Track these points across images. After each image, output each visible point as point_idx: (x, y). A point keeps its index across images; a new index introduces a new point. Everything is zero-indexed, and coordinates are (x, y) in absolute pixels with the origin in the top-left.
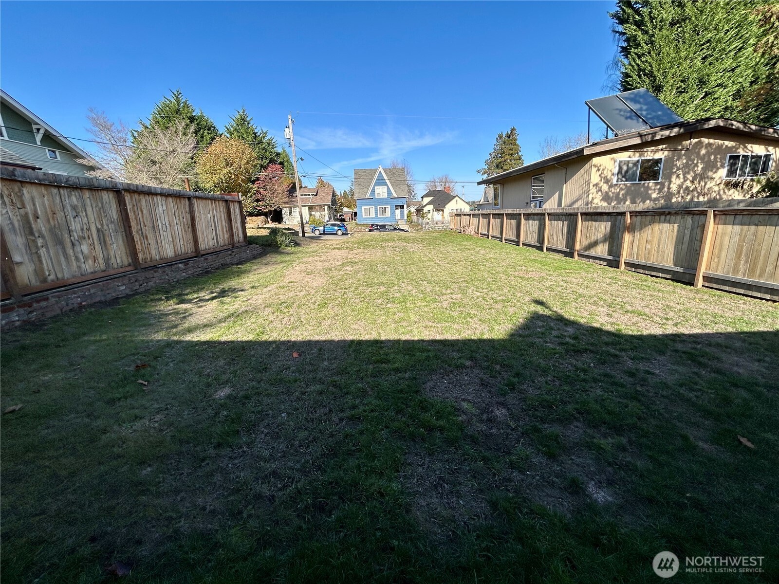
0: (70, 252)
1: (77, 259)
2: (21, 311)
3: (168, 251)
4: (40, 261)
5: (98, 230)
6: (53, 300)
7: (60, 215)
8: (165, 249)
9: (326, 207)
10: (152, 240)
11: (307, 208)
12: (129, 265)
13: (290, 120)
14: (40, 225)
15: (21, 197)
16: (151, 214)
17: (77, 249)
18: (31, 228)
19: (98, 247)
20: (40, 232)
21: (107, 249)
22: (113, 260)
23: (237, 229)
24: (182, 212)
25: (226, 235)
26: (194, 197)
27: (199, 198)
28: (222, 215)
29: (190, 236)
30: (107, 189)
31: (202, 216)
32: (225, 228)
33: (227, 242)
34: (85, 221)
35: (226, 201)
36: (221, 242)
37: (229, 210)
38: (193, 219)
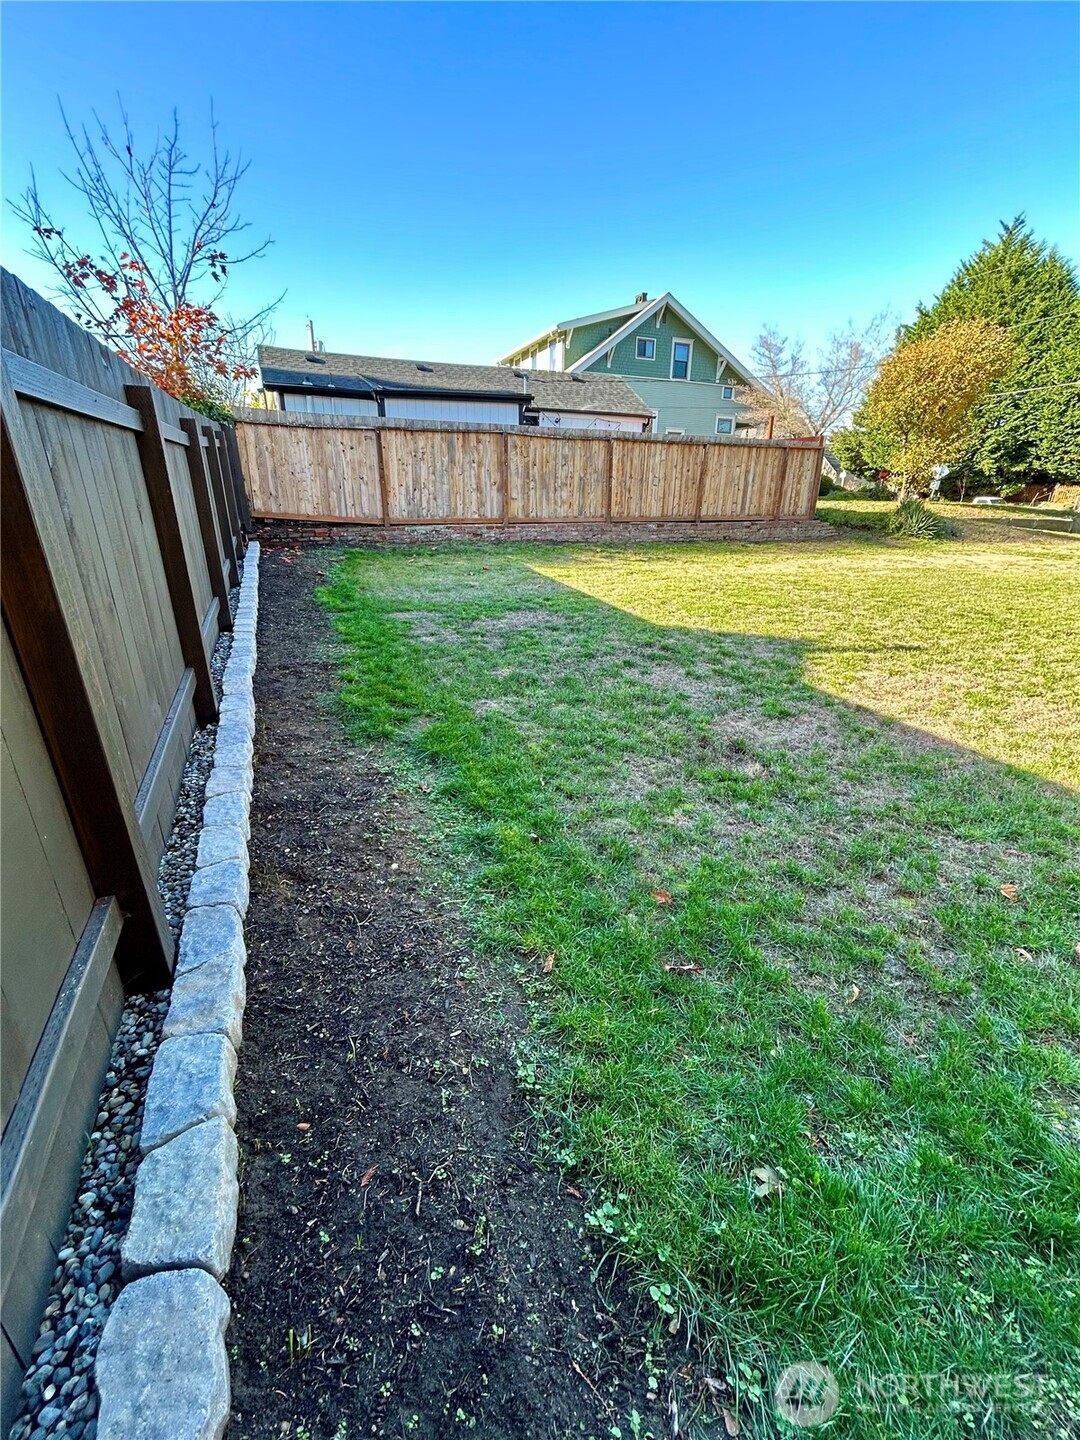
0: (551, 495)
1: (556, 503)
2: (498, 531)
3: (654, 508)
4: (528, 500)
5: (581, 479)
6: (518, 529)
7: (552, 463)
8: (650, 505)
10: (635, 495)
12: (602, 516)
14: (535, 472)
15: (528, 448)
16: (642, 465)
17: (558, 493)
18: (528, 473)
19: (576, 495)
20: (534, 476)
21: (584, 497)
22: (587, 509)
23: (798, 494)
24: (688, 464)
25: (766, 500)
26: (715, 444)
27: (725, 445)
28: (769, 469)
29: (693, 494)
30: (599, 439)
31: (724, 469)
32: (767, 489)
33: (764, 511)
34: (571, 469)
35: (784, 449)
36: (751, 509)
37: (785, 463)
38: (703, 473)
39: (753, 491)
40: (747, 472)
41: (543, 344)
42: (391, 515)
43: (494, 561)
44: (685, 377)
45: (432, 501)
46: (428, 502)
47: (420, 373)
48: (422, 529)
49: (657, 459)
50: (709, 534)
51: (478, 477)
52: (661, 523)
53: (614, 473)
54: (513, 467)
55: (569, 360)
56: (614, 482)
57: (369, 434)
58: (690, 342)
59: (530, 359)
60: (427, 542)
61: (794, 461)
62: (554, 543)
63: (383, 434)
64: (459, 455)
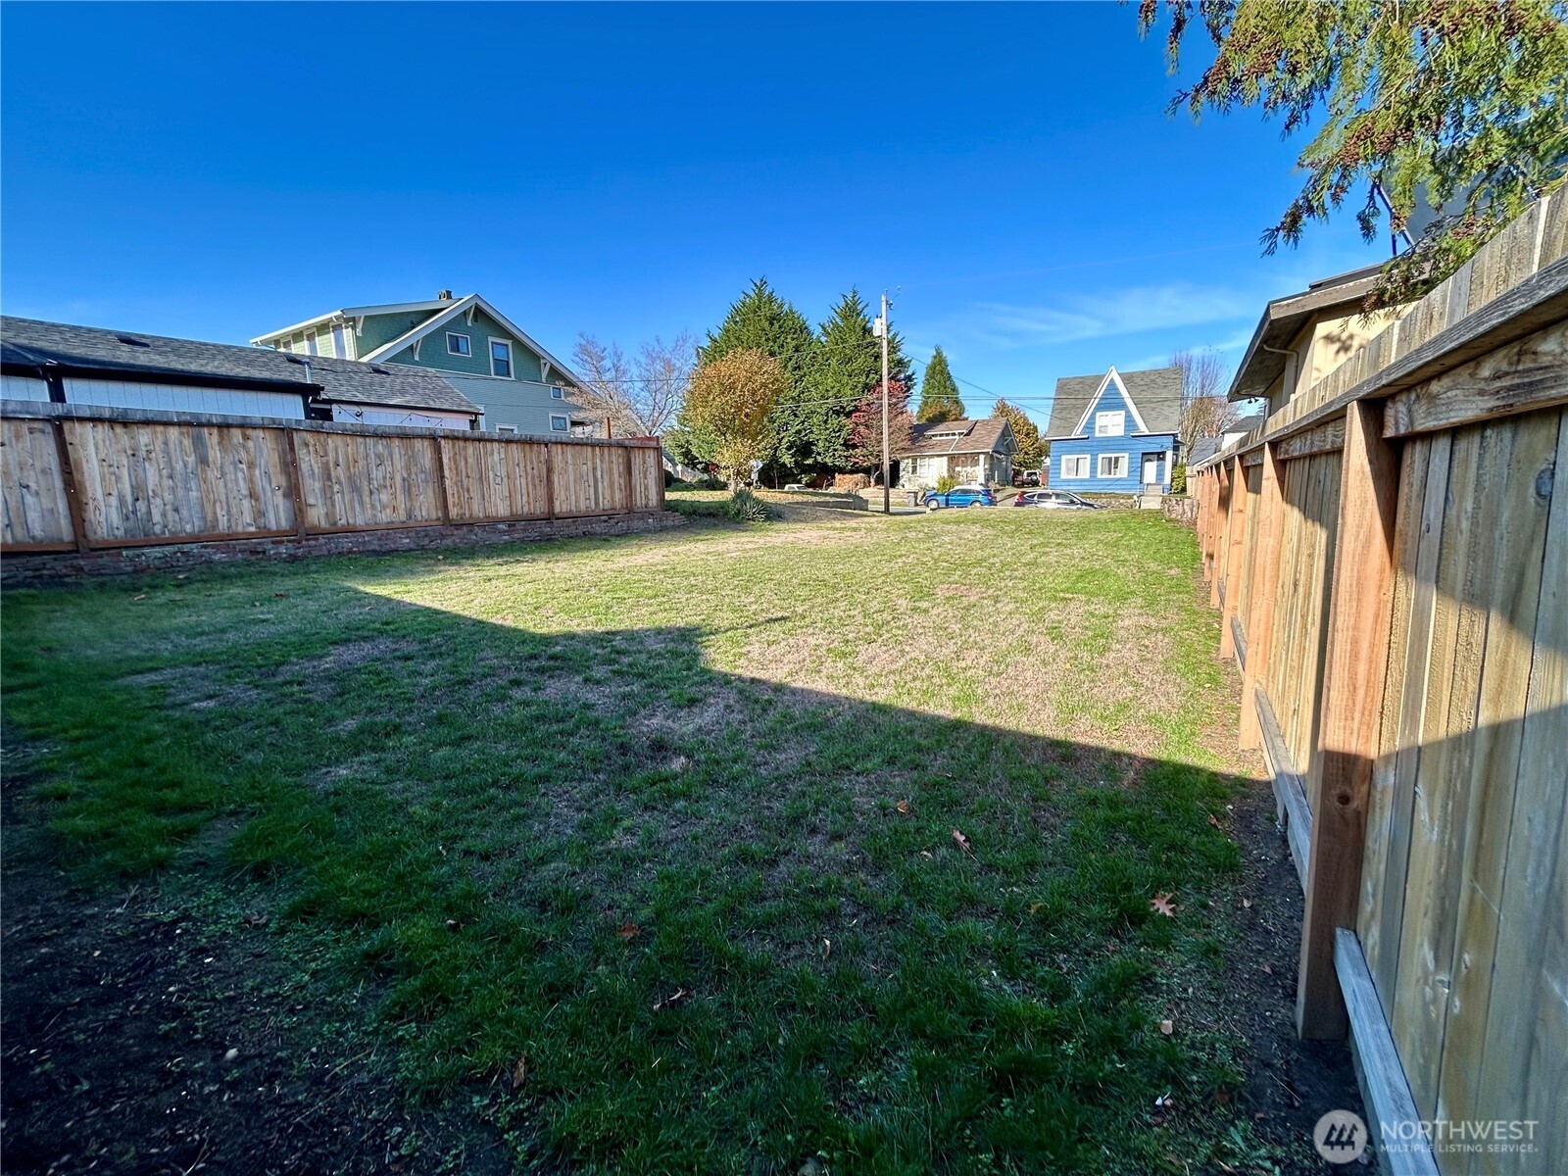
0: (367, 499)
1: (373, 507)
2: (290, 545)
3: (501, 509)
4: (333, 505)
5: (404, 479)
6: (322, 541)
7: (362, 463)
8: (496, 505)
9: (982, 457)
10: (476, 495)
11: (945, 459)
12: (438, 519)
13: (884, 304)
14: (340, 473)
15: (325, 447)
16: (479, 464)
17: (375, 497)
18: (329, 475)
19: (401, 498)
20: (338, 478)
21: (411, 500)
22: (417, 513)
23: (646, 488)
24: (532, 462)
25: (618, 495)
26: (556, 443)
27: (567, 444)
28: (615, 466)
29: (542, 491)
30: (422, 437)
31: (571, 467)
32: (616, 485)
33: (618, 505)
34: (389, 469)
35: (626, 448)
36: (605, 503)
37: (629, 460)
38: (550, 471)
39: (603, 487)
40: (595, 469)
41: (323, 328)
42: (91, 536)
43: (290, 583)
44: (509, 375)
45: (171, 515)
46: (164, 515)
47: (126, 347)
48: (157, 552)
49: (496, 457)
50: (567, 531)
51: (251, 481)
52: (513, 521)
53: (447, 473)
54: (304, 467)
55: (363, 347)
56: (447, 482)
57: (36, 425)
58: (509, 342)
59: (306, 343)
60: (168, 567)
61: (637, 458)
62: (375, 553)
63: (67, 426)
64: (214, 453)
